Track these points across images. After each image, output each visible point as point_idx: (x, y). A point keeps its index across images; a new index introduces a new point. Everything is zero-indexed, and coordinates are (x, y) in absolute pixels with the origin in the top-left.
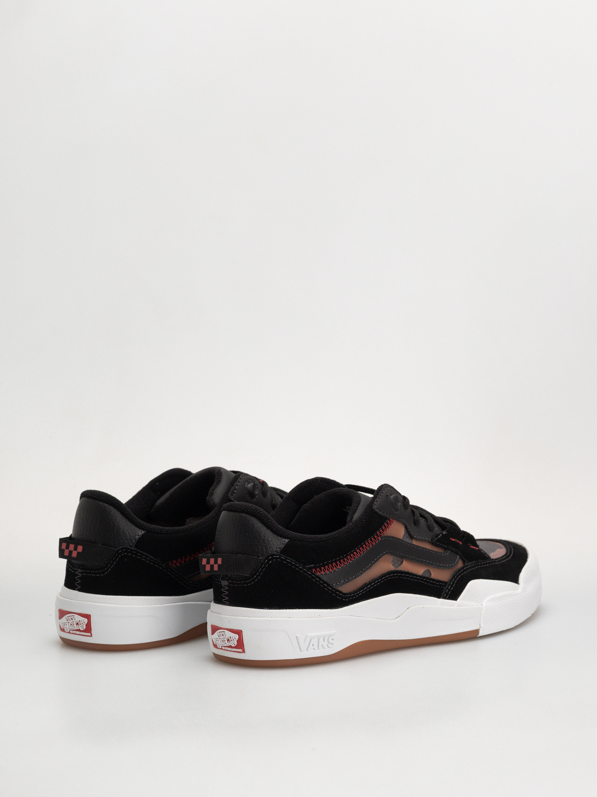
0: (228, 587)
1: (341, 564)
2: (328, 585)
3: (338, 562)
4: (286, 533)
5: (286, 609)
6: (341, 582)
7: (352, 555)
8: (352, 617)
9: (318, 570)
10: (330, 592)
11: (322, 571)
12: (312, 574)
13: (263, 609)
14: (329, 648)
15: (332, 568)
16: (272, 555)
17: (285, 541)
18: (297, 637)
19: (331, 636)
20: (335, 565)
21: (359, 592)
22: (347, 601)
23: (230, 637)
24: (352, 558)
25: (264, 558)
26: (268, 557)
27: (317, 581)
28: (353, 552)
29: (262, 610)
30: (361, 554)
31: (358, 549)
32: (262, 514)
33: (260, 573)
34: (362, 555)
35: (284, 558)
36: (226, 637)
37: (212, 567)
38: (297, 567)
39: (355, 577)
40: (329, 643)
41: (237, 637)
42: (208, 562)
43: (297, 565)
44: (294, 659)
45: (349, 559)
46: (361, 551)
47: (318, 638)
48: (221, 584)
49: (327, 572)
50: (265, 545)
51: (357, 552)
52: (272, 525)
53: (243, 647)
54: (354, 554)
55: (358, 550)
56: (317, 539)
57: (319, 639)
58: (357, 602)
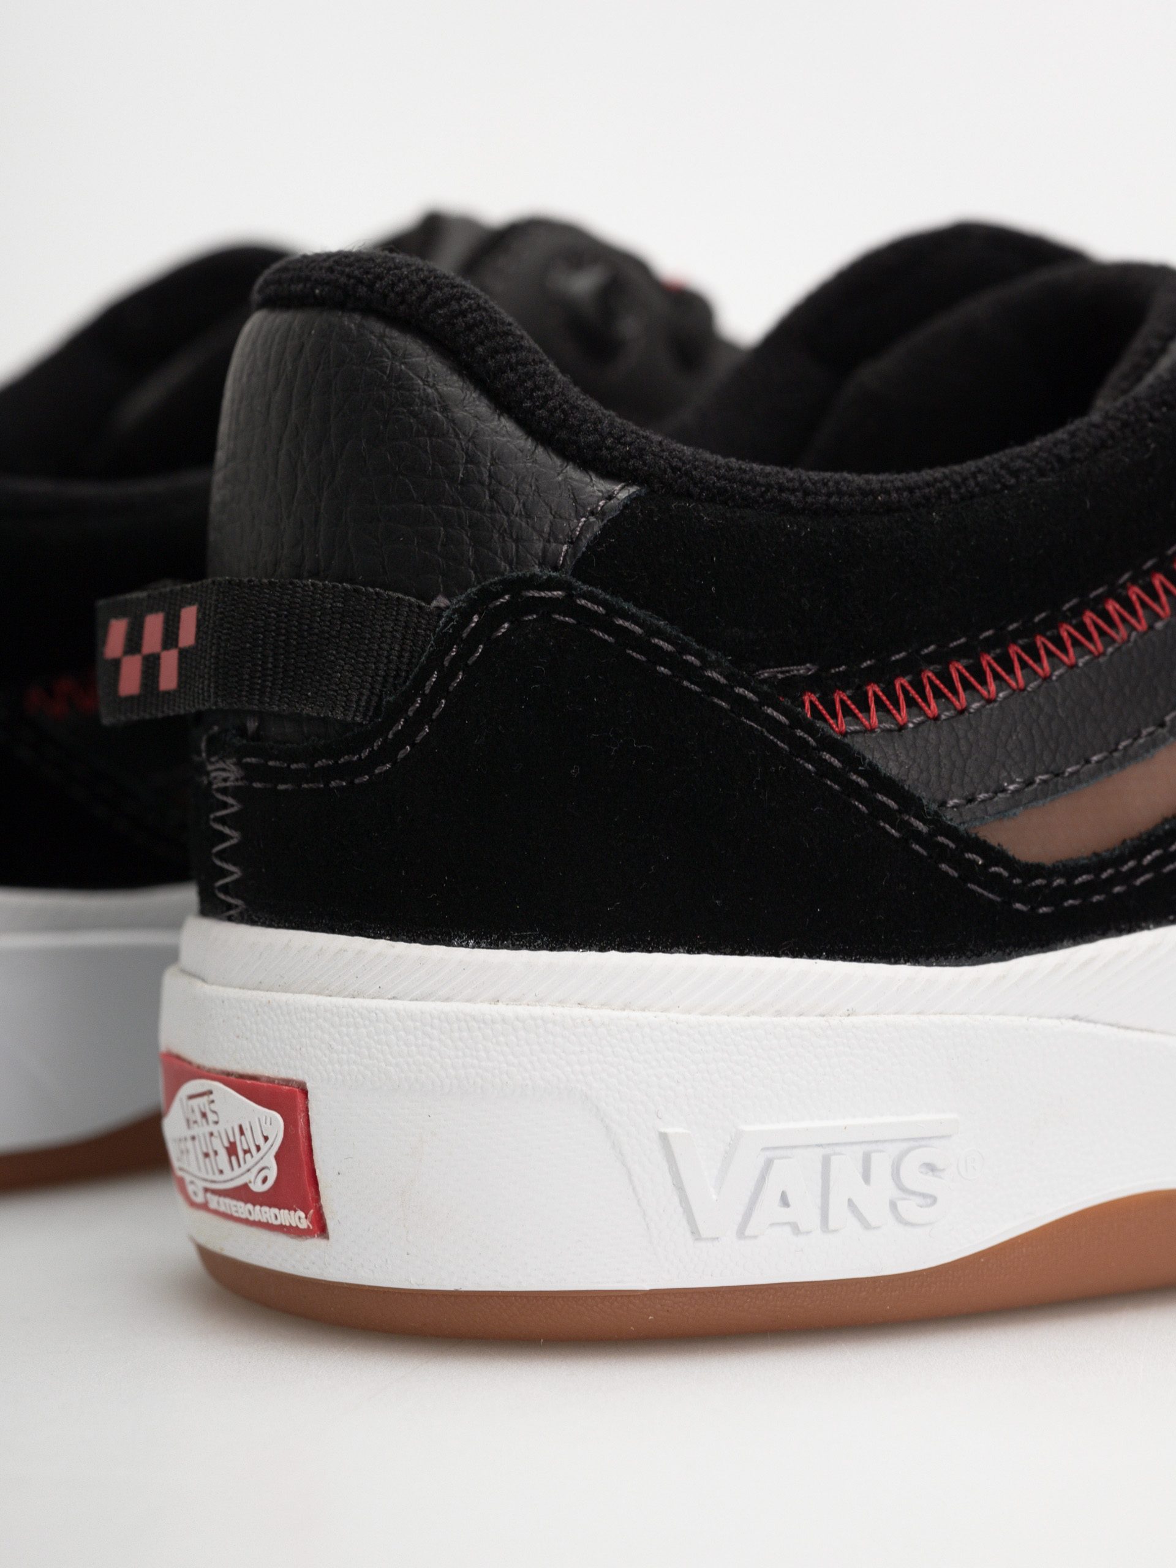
0: (239, 801)
1: (1010, 671)
2: (909, 802)
3: (987, 659)
4: (625, 444)
5: (602, 949)
6: (1004, 790)
7: (1089, 617)
8: (1076, 1023)
9: (842, 702)
10: (916, 847)
11: (866, 709)
12: (797, 721)
13: (449, 943)
14: (907, 1224)
15: (944, 696)
16: (515, 586)
17: (610, 497)
18: (664, 1137)
19: (918, 1141)
20: (961, 676)
21: (1131, 864)
22: (1045, 915)
23: (241, 1128)
24: (1090, 638)
25: (460, 601)
26: (487, 595)
27: (825, 769)
28: (1101, 599)
29: (438, 951)
30: (1158, 617)
31: (1133, 580)
32: (463, 313)
33: (431, 702)
34: (1167, 626)
35: (601, 610)
36: (220, 1127)
37: (151, 665)
38: (690, 672)
39: (1108, 766)
40: (904, 1190)
41: (273, 1124)
42: (133, 644)
43: (690, 658)
44: (648, 1288)
45: (1069, 644)
46: (1155, 597)
47: (821, 1152)
48: (210, 784)
49: (902, 716)
50: (477, 514)
51: (1127, 604)
52: (529, 384)
53: (311, 1196)
54: (1105, 616)
55: (1135, 593)
56: (840, 494)
57: (826, 1162)
58: (1120, 931)
